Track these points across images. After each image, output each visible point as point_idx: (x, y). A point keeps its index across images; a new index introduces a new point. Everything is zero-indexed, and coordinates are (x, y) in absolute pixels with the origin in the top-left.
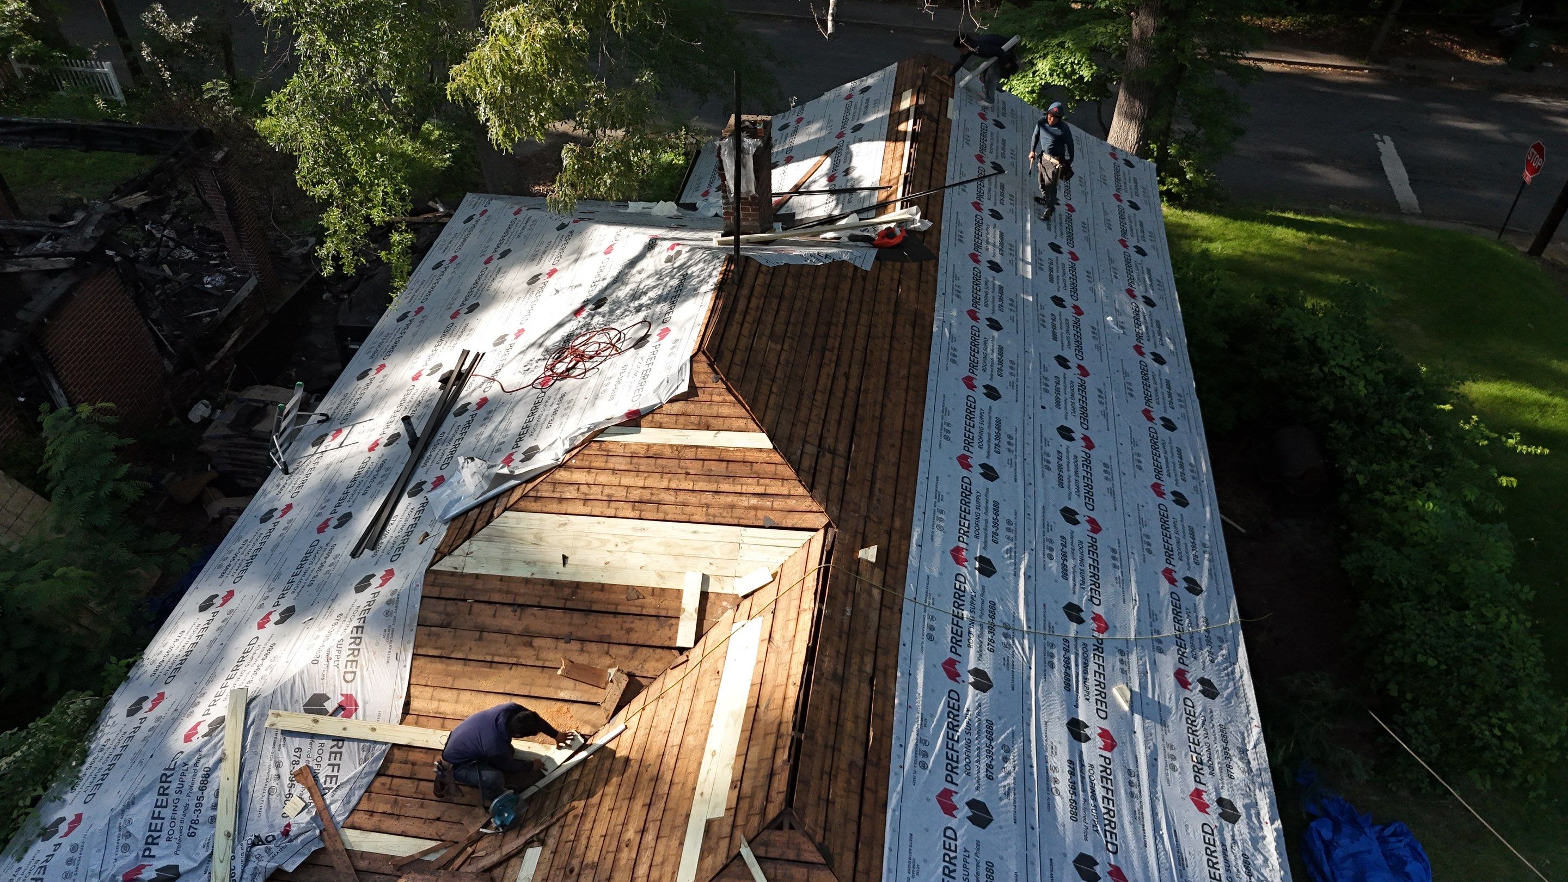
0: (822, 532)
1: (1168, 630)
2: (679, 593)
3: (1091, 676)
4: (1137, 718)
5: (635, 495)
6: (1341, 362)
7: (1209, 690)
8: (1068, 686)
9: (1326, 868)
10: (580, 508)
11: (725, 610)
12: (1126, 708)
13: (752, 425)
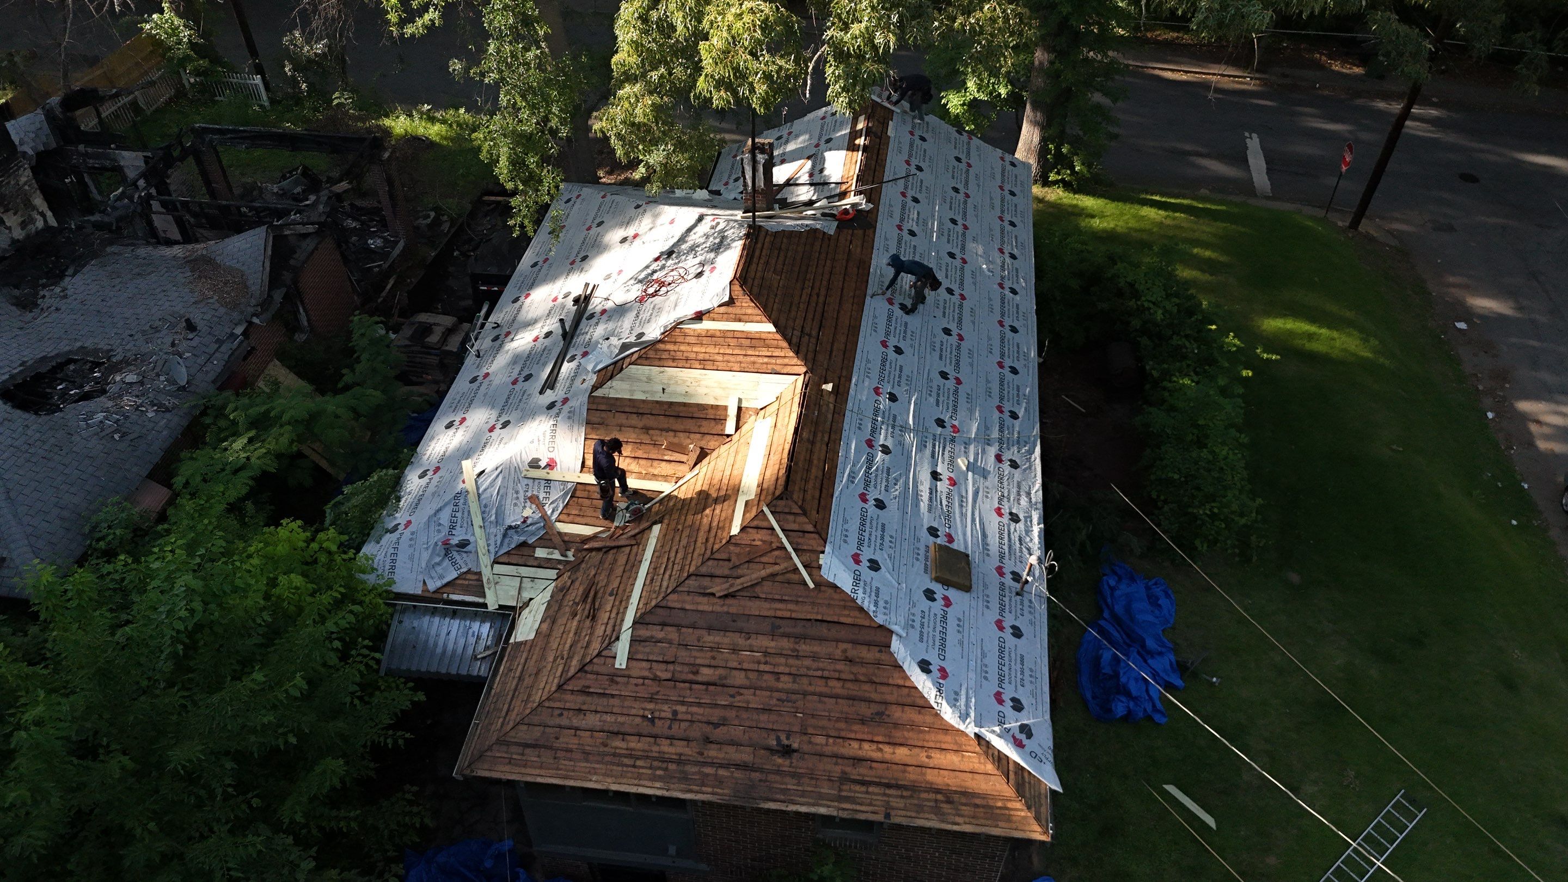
0: (802, 376)
1: (995, 434)
2: (725, 408)
3: (946, 452)
4: (970, 474)
5: (701, 356)
6: (1150, 299)
7: (1014, 465)
8: (933, 456)
9: (1109, 600)
10: (671, 364)
11: (751, 416)
12: (964, 468)
13: (764, 319)
